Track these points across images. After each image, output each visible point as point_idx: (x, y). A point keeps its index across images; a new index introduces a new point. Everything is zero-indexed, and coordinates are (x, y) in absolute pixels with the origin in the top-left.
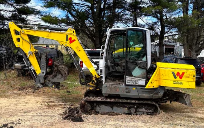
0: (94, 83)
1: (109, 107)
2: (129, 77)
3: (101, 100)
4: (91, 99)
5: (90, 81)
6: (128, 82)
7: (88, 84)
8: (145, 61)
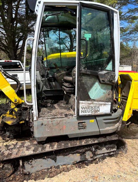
0: (14, 113)
1: (49, 159)
2: (84, 102)
3: (34, 151)
4: (11, 154)
5: (6, 110)
6: (82, 111)
7: (3, 116)
8: (111, 71)
